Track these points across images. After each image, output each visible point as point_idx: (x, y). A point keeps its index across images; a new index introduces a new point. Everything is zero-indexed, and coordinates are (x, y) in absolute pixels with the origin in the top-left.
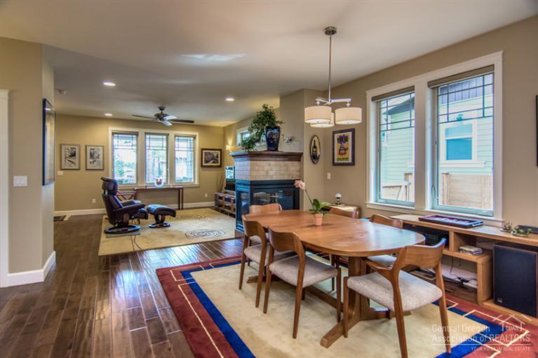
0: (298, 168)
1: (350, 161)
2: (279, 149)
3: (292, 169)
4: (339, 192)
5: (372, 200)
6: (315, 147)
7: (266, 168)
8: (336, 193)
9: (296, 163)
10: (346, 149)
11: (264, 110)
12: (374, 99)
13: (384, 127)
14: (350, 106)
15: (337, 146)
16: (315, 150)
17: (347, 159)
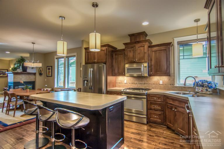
0: (34, 77)
1: (51, 75)
2: (27, 71)
3: (32, 78)
4: (47, 85)
5: (56, 86)
6: (41, 71)
7: (20, 78)
8: (45, 85)
9: (34, 76)
10: (50, 72)
11: (21, 58)
12: (56, 58)
13: (59, 66)
14: (39, 63)
15: (48, 70)
16: (41, 72)
17: (50, 75)
